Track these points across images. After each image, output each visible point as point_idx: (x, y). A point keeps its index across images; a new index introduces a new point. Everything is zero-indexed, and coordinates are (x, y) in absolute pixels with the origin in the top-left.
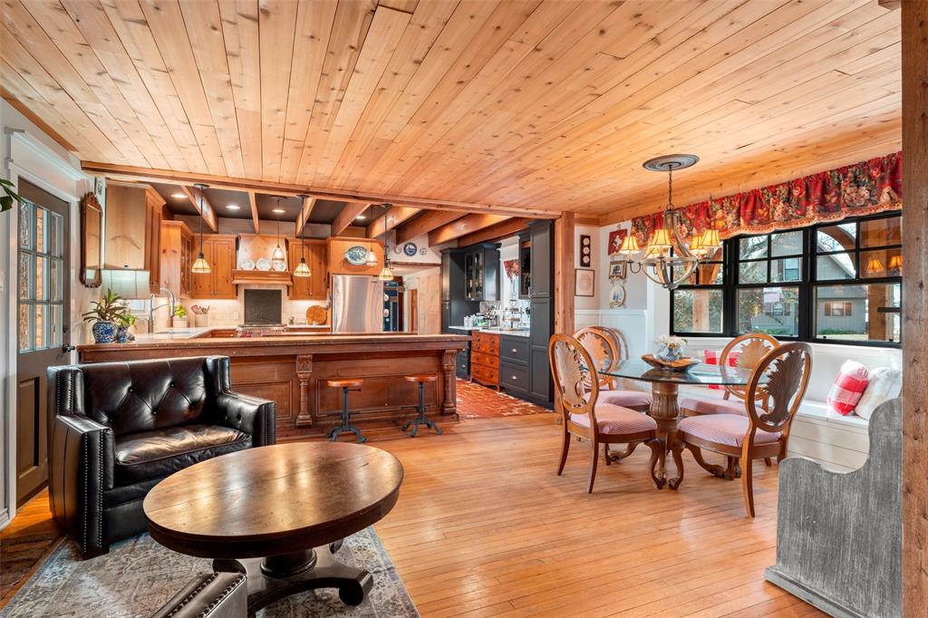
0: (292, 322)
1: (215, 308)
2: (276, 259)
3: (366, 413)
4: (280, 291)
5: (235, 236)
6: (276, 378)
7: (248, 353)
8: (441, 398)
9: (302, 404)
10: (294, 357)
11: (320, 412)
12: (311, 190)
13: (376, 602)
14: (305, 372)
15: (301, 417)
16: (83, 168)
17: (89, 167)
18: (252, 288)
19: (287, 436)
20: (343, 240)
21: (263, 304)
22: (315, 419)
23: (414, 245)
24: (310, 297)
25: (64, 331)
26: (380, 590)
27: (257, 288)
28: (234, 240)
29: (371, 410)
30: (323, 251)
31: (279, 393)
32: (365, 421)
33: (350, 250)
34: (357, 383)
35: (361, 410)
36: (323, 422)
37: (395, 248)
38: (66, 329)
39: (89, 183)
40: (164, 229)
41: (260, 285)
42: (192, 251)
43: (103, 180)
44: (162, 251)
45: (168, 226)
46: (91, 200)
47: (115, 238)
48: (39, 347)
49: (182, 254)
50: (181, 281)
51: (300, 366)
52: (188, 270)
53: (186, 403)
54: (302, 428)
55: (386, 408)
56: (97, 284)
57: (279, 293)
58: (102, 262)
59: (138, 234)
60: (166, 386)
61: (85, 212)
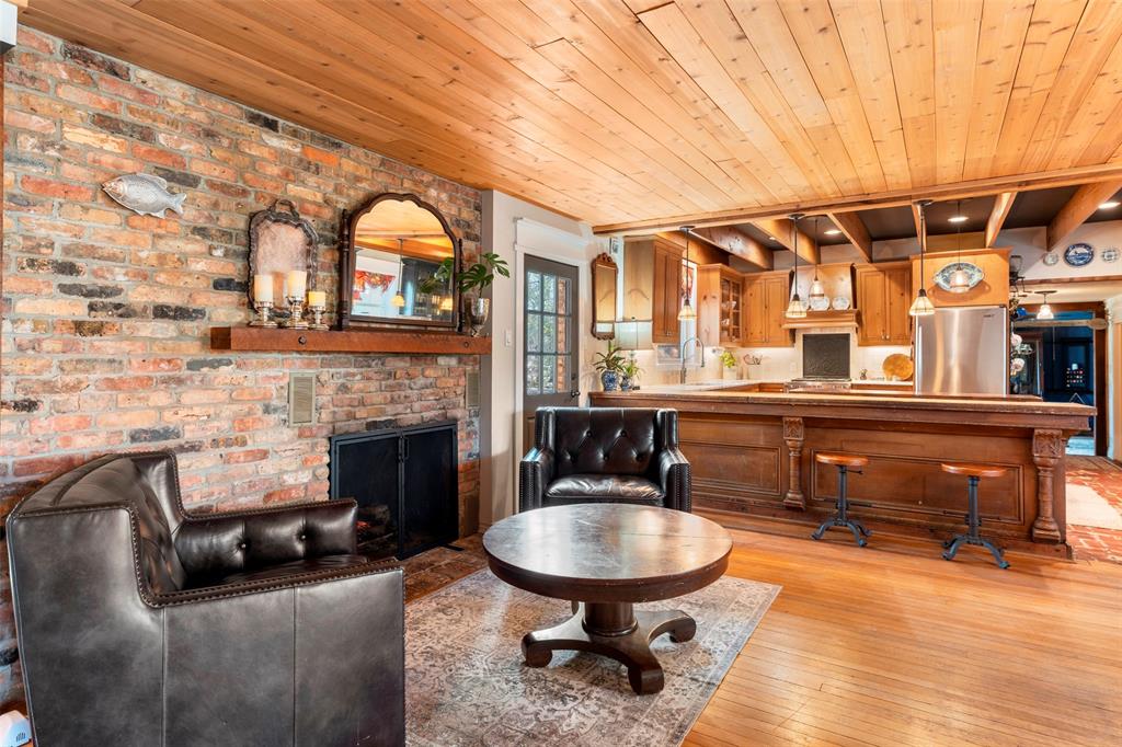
0: (864, 376)
1: (767, 358)
2: (813, 295)
3: (881, 508)
4: (848, 335)
5: (789, 271)
6: (762, 443)
7: (726, 409)
8: (1030, 511)
9: (792, 479)
10: (779, 418)
11: (817, 494)
12: (803, 206)
13: (660, 703)
14: (794, 439)
15: (789, 495)
16: (595, 233)
17: (601, 231)
18: (813, 332)
19: (774, 516)
20: (935, 257)
21: (827, 353)
22: (809, 502)
23: (1086, 246)
24: (887, 342)
25: (573, 379)
26: (676, 697)
27: (818, 332)
28: (788, 276)
29: (893, 505)
30: (907, 276)
31: (766, 462)
32: (883, 520)
33: (943, 271)
34: (856, 462)
35: (876, 503)
36: (819, 508)
37: (1043, 257)
38: (575, 377)
39: (602, 244)
40: (705, 275)
41: (822, 328)
42: (743, 293)
43: (619, 240)
44: (703, 297)
45: (708, 270)
46: (604, 259)
47: (630, 293)
48: (546, 391)
49: (725, 299)
50: (723, 329)
51: (788, 431)
52: (736, 316)
53: (634, 454)
54: (792, 509)
55: (920, 507)
56: (611, 336)
57: (846, 337)
58: (620, 316)
59: (647, 287)
60: (618, 434)
61: (597, 272)
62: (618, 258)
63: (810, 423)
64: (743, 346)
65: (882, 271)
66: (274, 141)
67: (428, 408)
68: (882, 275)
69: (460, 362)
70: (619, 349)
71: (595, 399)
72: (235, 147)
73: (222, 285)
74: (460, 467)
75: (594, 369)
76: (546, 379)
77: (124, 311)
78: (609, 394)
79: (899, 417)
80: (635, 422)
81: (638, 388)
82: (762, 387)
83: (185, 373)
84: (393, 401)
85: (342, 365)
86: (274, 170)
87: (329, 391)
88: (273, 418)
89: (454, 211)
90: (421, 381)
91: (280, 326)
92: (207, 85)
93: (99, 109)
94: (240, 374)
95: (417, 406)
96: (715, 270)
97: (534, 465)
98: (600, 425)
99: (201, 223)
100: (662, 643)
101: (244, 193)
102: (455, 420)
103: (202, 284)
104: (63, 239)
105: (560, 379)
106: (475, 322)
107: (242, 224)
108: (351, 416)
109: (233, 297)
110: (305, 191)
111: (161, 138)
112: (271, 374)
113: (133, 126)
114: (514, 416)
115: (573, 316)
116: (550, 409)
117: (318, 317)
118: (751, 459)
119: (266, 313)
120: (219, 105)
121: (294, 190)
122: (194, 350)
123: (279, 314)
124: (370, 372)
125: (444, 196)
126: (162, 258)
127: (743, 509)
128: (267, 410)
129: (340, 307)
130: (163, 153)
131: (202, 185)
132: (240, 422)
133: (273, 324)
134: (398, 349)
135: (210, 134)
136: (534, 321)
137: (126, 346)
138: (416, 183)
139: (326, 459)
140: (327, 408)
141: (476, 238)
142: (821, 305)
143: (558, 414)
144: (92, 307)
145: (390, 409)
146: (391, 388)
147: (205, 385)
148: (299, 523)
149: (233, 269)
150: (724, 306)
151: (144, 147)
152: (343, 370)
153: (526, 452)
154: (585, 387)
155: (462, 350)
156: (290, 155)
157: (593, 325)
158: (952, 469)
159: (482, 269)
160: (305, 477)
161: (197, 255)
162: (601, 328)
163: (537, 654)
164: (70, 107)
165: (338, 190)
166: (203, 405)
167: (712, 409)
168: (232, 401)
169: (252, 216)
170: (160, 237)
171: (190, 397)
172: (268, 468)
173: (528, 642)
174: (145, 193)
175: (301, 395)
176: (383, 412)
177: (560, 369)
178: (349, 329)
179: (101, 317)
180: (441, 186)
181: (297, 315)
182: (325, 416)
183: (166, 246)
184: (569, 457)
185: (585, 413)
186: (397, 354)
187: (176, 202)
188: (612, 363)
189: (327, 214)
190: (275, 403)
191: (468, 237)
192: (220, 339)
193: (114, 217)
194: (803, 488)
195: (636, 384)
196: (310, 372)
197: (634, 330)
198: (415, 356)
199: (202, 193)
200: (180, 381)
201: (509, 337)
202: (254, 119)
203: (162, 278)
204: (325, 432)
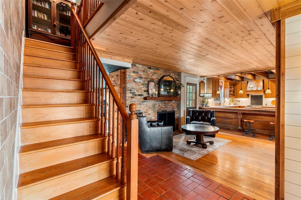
0: (266, 105)
3: (258, 131)
5: (247, 81)
6: (233, 117)
7: (226, 111)
9: (239, 124)
10: (237, 113)
11: (244, 127)
13: (206, 149)
14: (240, 117)
15: (239, 128)
16: (200, 77)
18: (253, 95)
21: (257, 99)
22: (243, 129)
24: (272, 97)
29: (261, 130)
31: (235, 121)
32: (258, 133)
34: (252, 121)
36: (245, 130)
38: (196, 104)
39: (202, 79)
40: (226, 83)
41: (255, 94)
42: (236, 86)
43: (205, 78)
44: (225, 88)
45: (227, 82)
46: (202, 82)
47: (208, 88)
48: (190, 106)
49: (231, 88)
50: (230, 94)
51: (239, 115)
52: (234, 91)
53: (206, 118)
54: (239, 130)
55: (267, 131)
56: (203, 96)
57: (262, 96)
58: (205, 92)
59: (211, 87)
60: (204, 114)
61: (201, 84)
62: (205, 81)
63: (243, 114)
64: (236, 98)
65: (271, 81)
66: (151, 71)
67: (171, 109)
68: (271, 82)
69: (176, 101)
70: (205, 99)
71: (200, 108)
72: (147, 72)
73: (145, 91)
74: (175, 119)
75: (200, 103)
76: (190, 104)
77: (136, 95)
78: (203, 107)
79: (262, 113)
80: (207, 112)
81: (209, 106)
82: (239, 107)
83: (141, 103)
84: (166, 107)
85: (159, 102)
86: (151, 75)
87: (157, 106)
88: (150, 109)
89: (175, 77)
90: (170, 104)
91: (152, 97)
92: (143, 65)
93: (133, 70)
94: (147, 103)
95: (169, 108)
96: (228, 82)
97: (188, 118)
98: (200, 113)
99: (143, 83)
100: (208, 144)
101: (147, 78)
102: (175, 111)
103: (143, 91)
104: (130, 87)
105: (193, 104)
106: (178, 95)
107: (147, 83)
108: (160, 109)
109: (146, 93)
110: (154, 77)
111: (139, 73)
112: (150, 103)
113: (136, 72)
114: (185, 111)
115: (196, 93)
116: (191, 110)
117: (156, 95)
118: (231, 120)
119: (150, 95)
120: (145, 67)
121: (153, 77)
122: (142, 100)
123: (152, 95)
124: (163, 103)
125: (173, 74)
126: (139, 88)
127: (229, 130)
128: (150, 108)
129: (159, 93)
130: (139, 75)
131: (143, 78)
132: (147, 109)
133: (151, 96)
134: (167, 100)
135: (144, 71)
136: (188, 94)
137: (136, 100)
138: (169, 73)
139: (157, 116)
140: (157, 108)
141: (178, 81)
142: (255, 89)
143: (192, 111)
144: (133, 95)
145: (165, 109)
146: (165, 105)
147: (143, 105)
148: (157, 123)
149: (146, 89)
150: (230, 89)
151: (137, 74)
152: (159, 103)
153: (187, 116)
154: (198, 106)
155: (176, 99)
156: (152, 72)
157: (200, 94)
158: (272, 123)
159: (180, 86)
160: (154, 118)
161: (143, 87)
162: (201, 95)
163: (189, 143)
164: (131, 71)
165: (158, 76)
166: (143, 107)
167: (223, 111)
168: (146, 107)
169: (149, 82)
170: (139, 85)
171: (142, 106)
172: (150, 116)
173: (187, 141)
174: (138, 80)
175: (154, 106)
176: (164, 109)
177: (193, 103)
178: (160, 97)
179: (133, 96)
180: (173, 73)
181: (154, 95)
182: (157, 109)
183: (140, 86)
184: (194, 118)
185: (197, 110)
186: (166, 100)
187: (141, 81)
188: (203, 102)
189: (157, 80)
190: (151, 107)
191: (177, 81)
192: (145, 99)
193: (135, 83)
194: (242, 126)
195: (208, 106)
196: (155, 103)
197: (208, 95)
198: (169, 100)
199: (143, 79)
200: (141, 104)
201: (184, 97)
202: (149, 68)
203: (139, 91)
204: (157, 112)
